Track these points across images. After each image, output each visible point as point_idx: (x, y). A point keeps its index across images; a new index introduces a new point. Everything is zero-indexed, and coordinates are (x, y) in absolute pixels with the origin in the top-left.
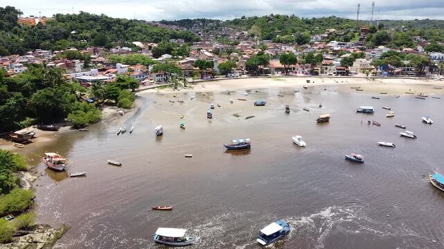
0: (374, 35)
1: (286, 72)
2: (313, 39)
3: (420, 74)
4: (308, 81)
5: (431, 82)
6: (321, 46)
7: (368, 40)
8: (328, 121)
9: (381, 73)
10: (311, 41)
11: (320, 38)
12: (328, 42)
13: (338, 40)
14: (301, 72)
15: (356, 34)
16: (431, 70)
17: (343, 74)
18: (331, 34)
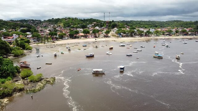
0: (111, 24)
1: (85, 37)
2: (88, 26)
3: (132, 36)
4: (96, 39)
5: (136, 38)
6: (93, 28)
7: (109, 26)
8: (112, 49)
9: (119, 36)
10: (88, 27)
11: (91, 26)
12: (95, 27)
13: (98, 27)
14: (91, 37)
15: (105, 24)
16: (135, 35)
17: (106, 37)
18: (95, 24)
